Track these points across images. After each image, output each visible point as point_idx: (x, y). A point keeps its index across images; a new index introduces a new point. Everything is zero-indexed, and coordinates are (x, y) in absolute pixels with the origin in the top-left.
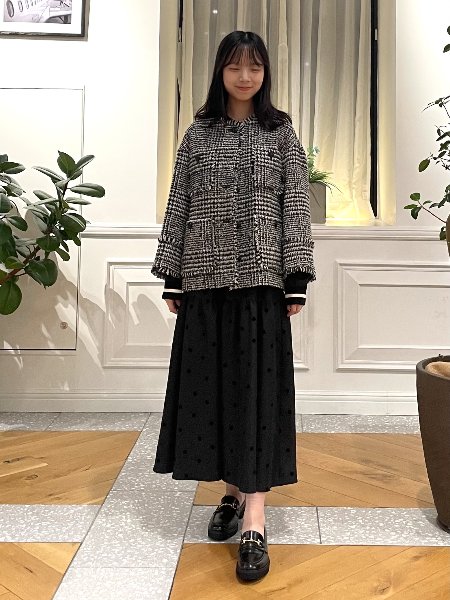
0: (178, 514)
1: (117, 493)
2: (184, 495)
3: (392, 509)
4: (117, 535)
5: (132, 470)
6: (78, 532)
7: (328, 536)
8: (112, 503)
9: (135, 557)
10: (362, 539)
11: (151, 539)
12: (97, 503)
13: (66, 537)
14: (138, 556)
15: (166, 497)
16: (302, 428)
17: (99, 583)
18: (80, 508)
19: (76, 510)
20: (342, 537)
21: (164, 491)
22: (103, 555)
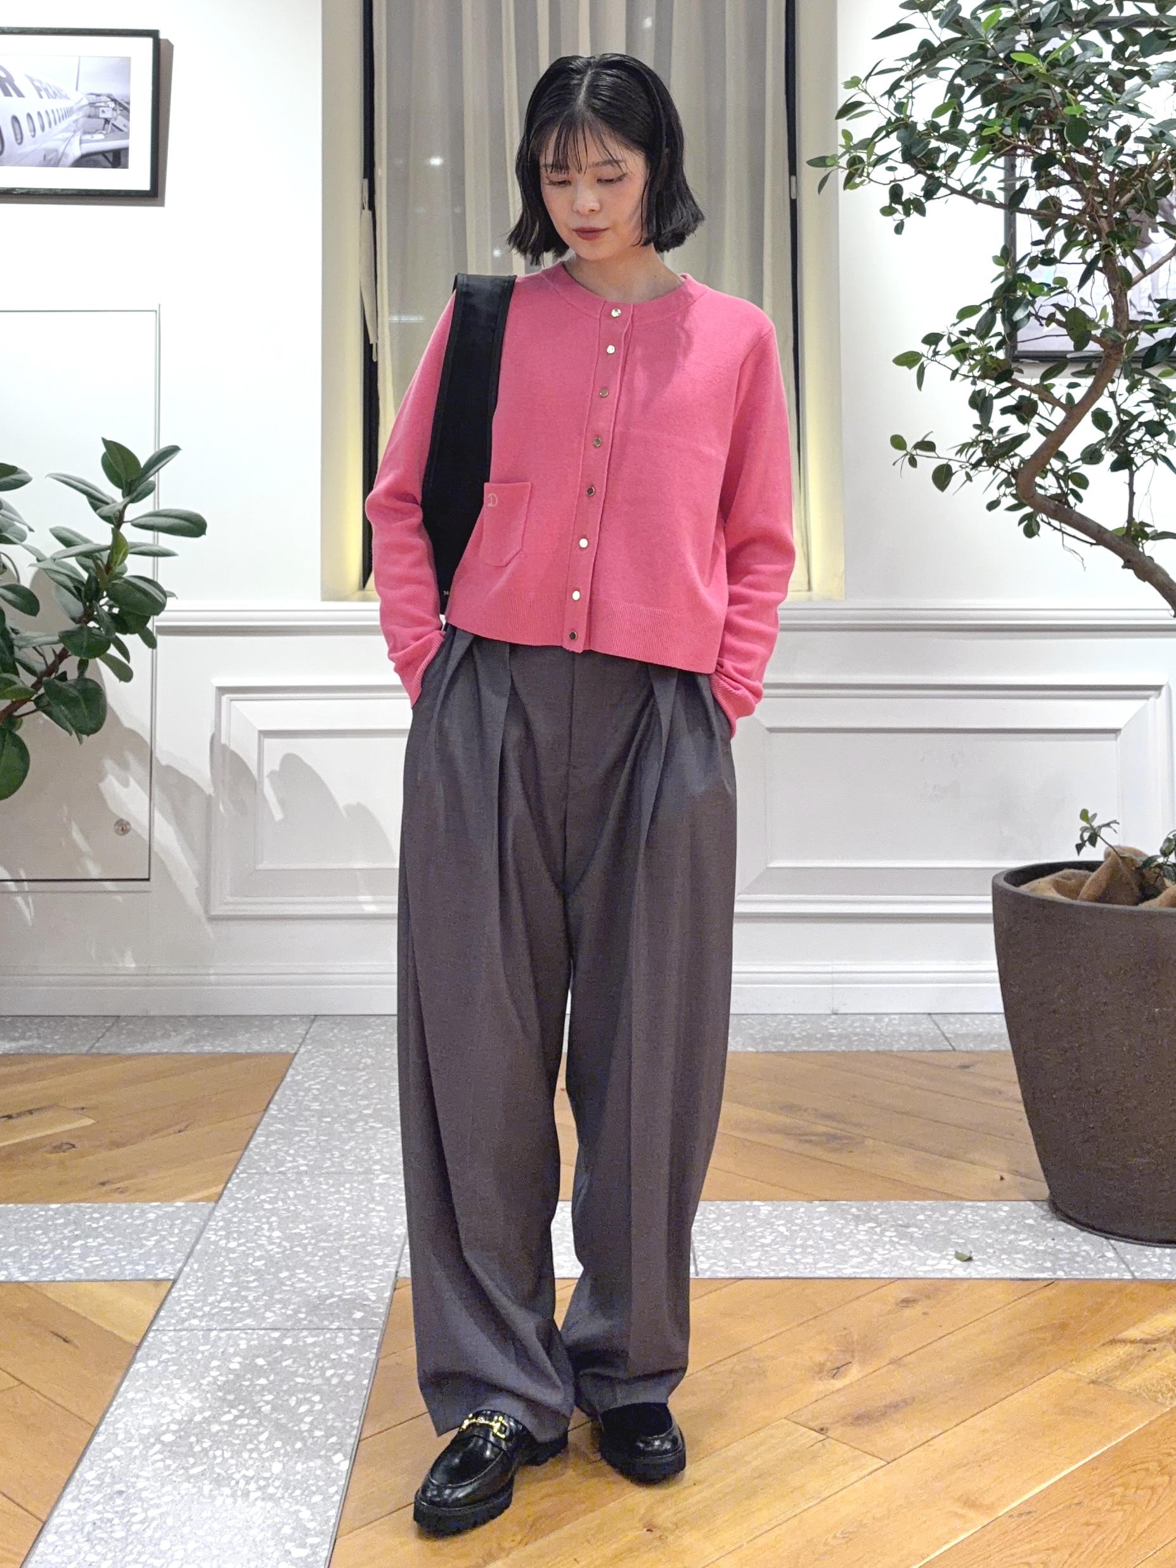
0: (383, 1219)
1: (249, 1178)
2: (395, 1180)
3: (849, 1203)
4: (251, 1264)
5: (278, 1131)
6: (165, 1259)
7: (712, 1261)
8: (239, 1199)
9: (292, 1307)
10: (787, 1264)
11: (326, 1270)
12: (207, 1199)
13: (141, 1268)
14: (299, 1307)
15: (355, 1185)
17: (215, 1363)
18: (170, 1209)
19: (160, 1213)
20: (744, 1263)
21: (351, 1173)
22: (223, 1305)
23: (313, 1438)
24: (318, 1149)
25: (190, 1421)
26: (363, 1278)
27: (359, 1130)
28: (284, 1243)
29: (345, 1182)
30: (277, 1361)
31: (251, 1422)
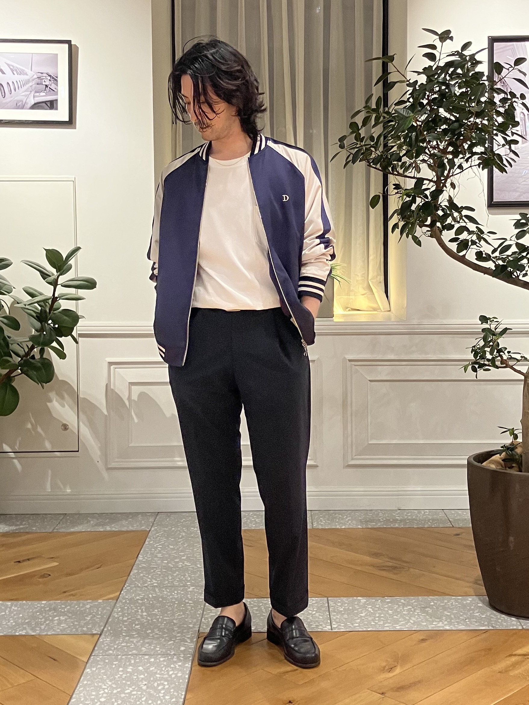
1: (131, 589)
2: (197, 589)
3: (401, 597)
4: (134, 627)
5: (143, 567)
6: (96, 625)
7: (339, 624)
8: (127, 598)
9: (153, 645)
10: (371, 625)
11: (168, 630)
12: (112, 599)
13: (85, 629)
14: (156, 646)
15: (179, 592)
16: (312, 523)
17: (121, 669)
18: (96, 603)
19: (92, 605)
20: (353, 624)
21: (177, 586)
22: (123, 644)
23: (165, 699)
24: (162, 576)
25: (112, 693)
26: (184, 633)
27: (180, 566)
28: (149, 618)
29: (175, 590)
30: (148, 668)
31: (138, 693)
